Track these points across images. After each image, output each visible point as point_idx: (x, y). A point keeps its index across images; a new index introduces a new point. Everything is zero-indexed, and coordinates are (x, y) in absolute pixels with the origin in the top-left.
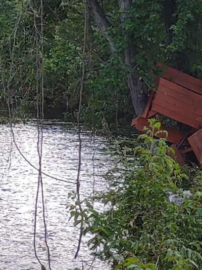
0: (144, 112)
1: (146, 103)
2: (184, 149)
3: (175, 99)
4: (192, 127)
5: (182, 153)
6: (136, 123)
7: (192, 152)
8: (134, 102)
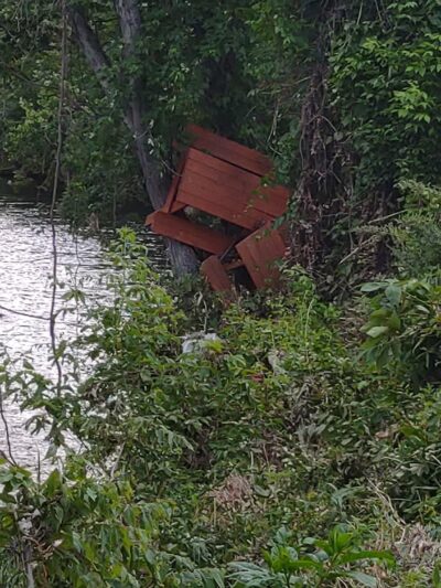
0: (165, 203)
1: (168, 190)
2: (230, 262)
3: (215, 182)
4: (243, 228)
5: (228, 269)
6: (153, 221)
7: (244, 267)
8: (149, 187)
